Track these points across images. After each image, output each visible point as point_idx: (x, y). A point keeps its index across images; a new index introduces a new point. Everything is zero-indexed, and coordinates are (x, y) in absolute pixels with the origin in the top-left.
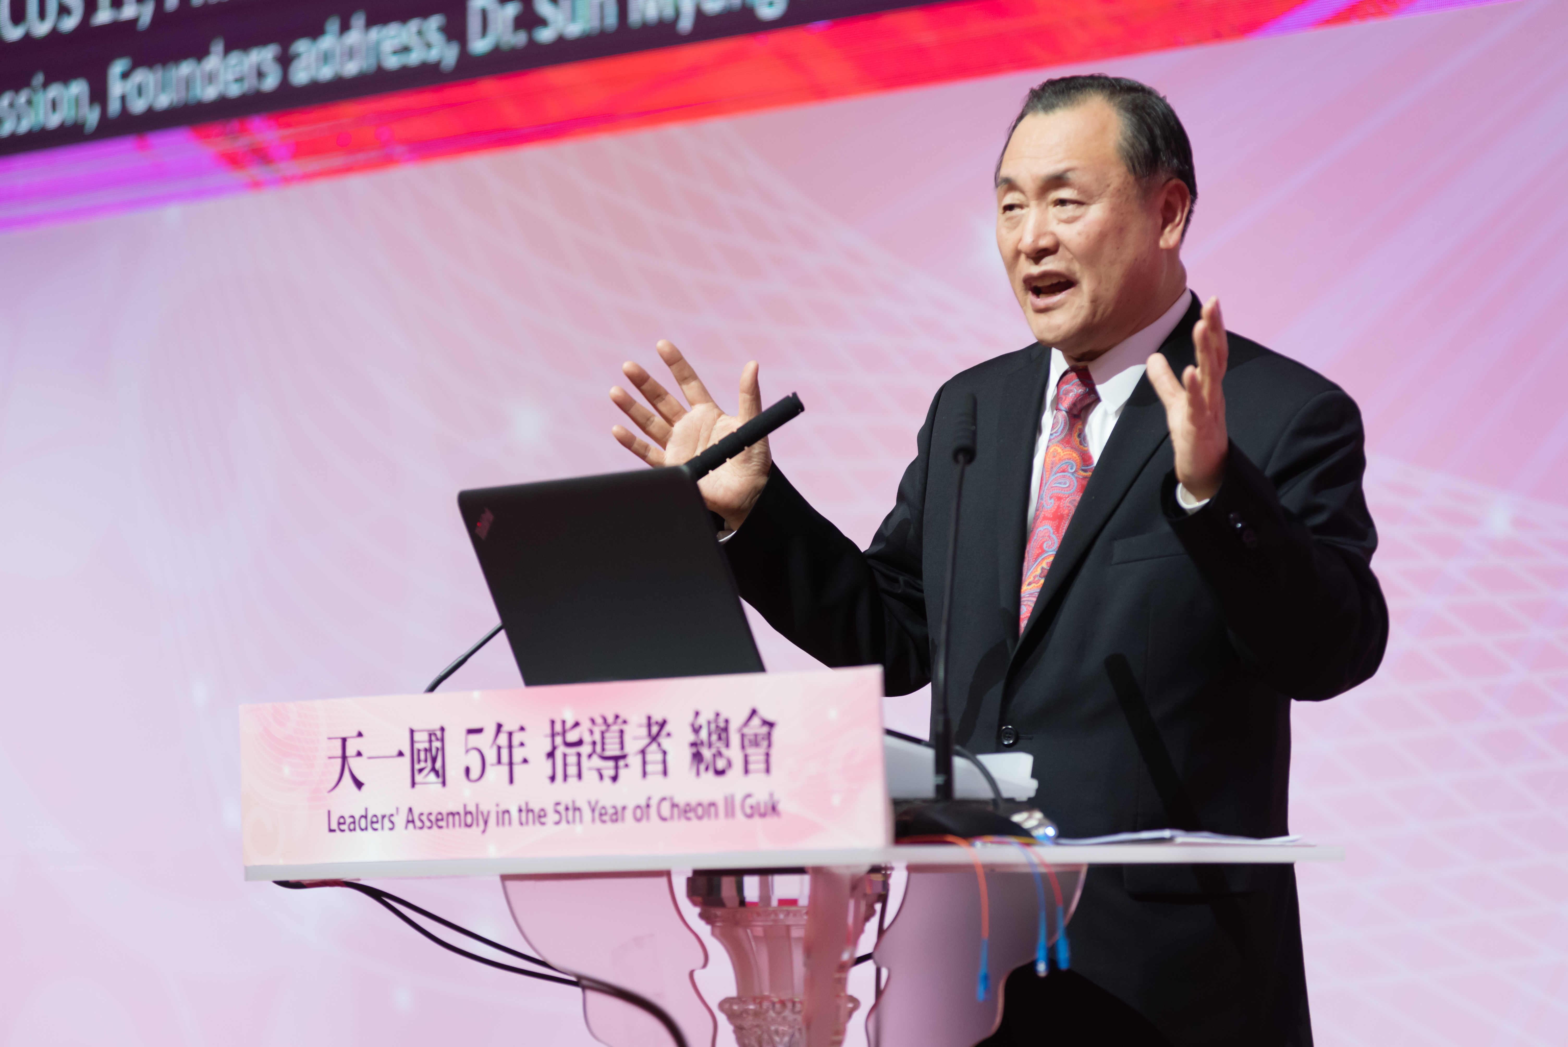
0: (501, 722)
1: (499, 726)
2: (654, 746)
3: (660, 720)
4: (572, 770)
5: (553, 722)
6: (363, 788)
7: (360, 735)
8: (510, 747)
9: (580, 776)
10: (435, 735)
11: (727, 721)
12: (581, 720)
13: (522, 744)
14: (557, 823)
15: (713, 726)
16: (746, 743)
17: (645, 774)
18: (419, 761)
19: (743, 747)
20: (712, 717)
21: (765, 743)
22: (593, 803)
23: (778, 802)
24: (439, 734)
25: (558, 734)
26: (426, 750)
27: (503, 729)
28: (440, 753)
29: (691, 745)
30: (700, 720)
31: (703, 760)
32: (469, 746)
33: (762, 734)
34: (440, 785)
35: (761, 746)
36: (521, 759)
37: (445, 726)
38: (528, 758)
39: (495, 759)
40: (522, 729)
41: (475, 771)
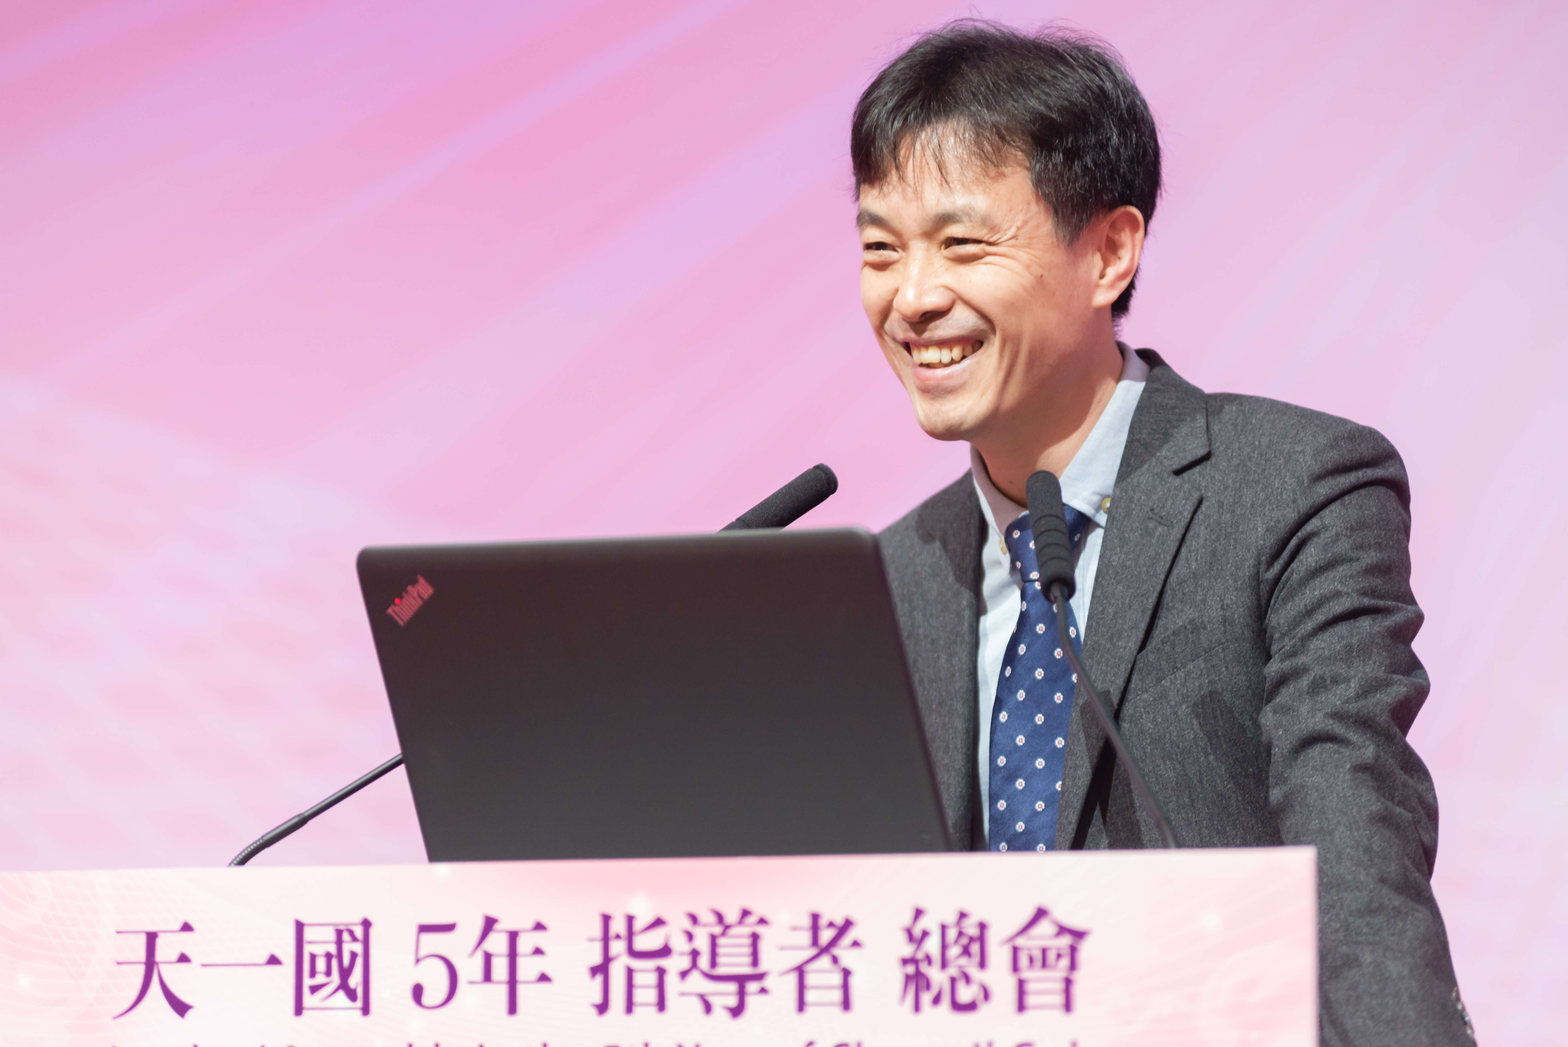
0: (493, 914)
1: (490, 924)
2: (825, 961)
3: (839, 921)
4: (645, 995)
5: (606, 919)
6: (190, 1014)
7: (187, 927)
8: (513, 955)
9: (661, 1005)
10: (351, 933)
11: (982, 926)
12: (664, 916)
13: (538, 951)
15: (952, 934)
16: (1023, 961)
17: (801, 1005)
18: (313, 974)
19: (1015, 968)
20: (951, 918)
21: (1065, 962)
24: (359, 932)
25: (618, 937)
26: (329, 956)
27: (497, 927)
28: (359, 962)
29: (905, 962)
30: (924, 923)
31: (928, 987)
32: (423, 952)
33: (1059, 949)
34: (359, 1013)
35: (1054, 968)
36: (535, 975)
37: (371, 919)
38: (549, 973)
39: (479, 974)
40: (539, 927)
41: (435, 992)
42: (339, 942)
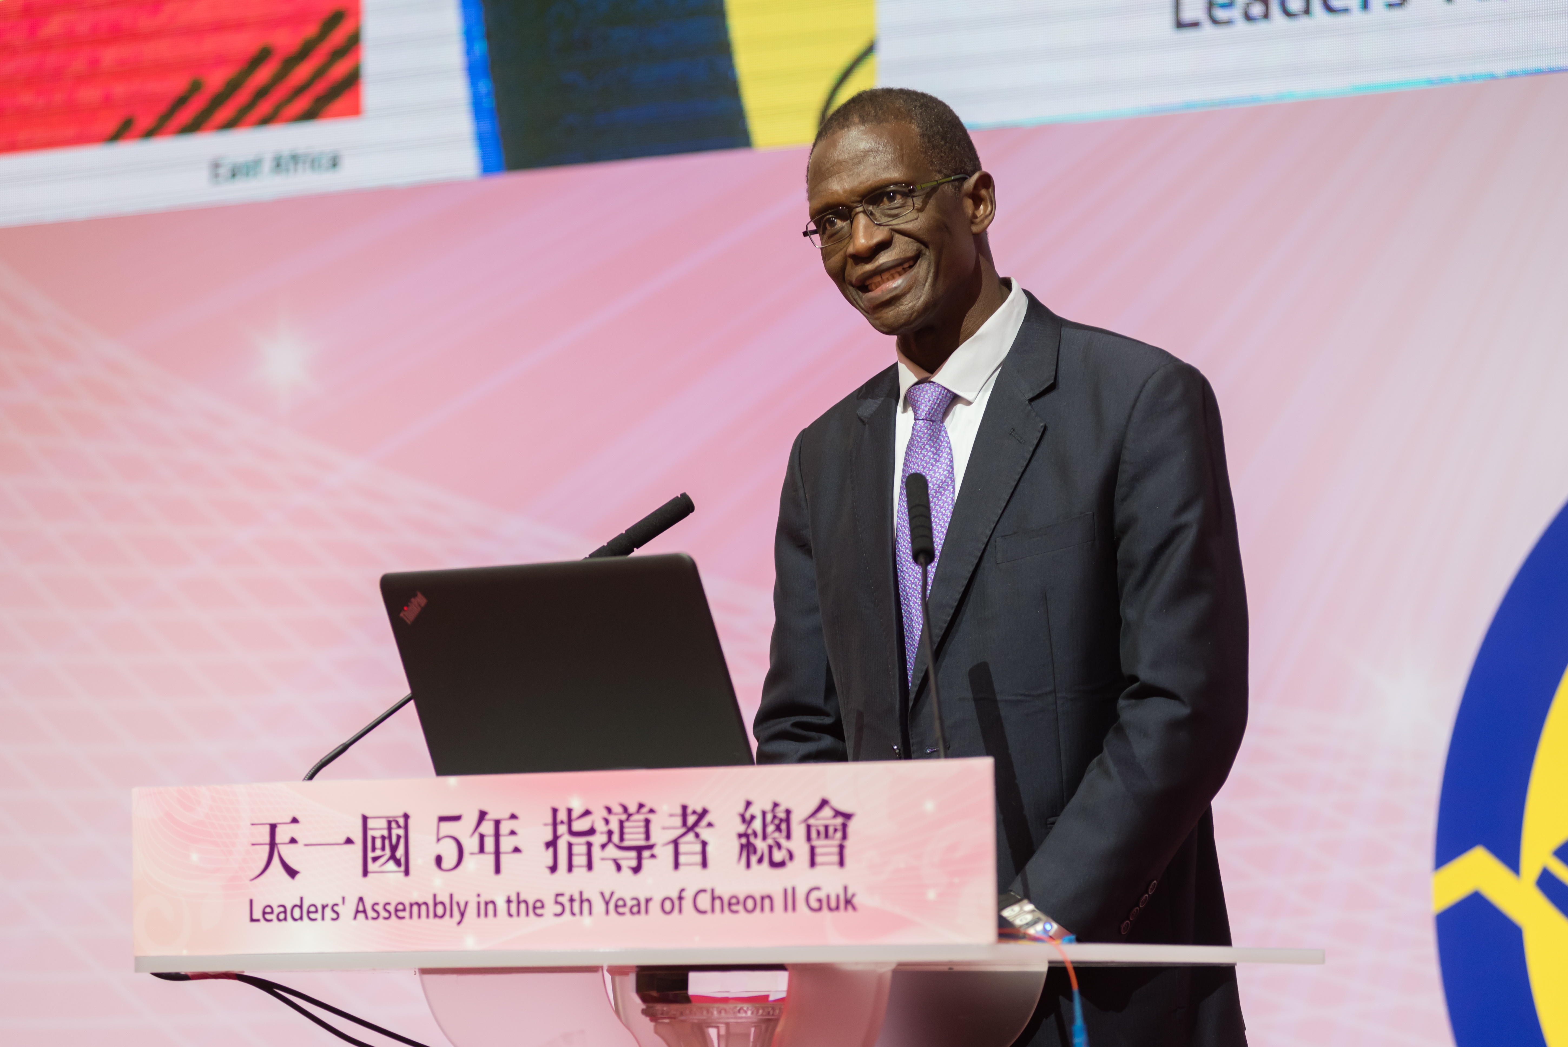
0: (485, 809)
1: (482, 815)
2: (691, 836)
3: (699, 810)
4: (580, 860)
5: (555, 811)
6: (298, 877)
7: (295, 820)
8: (497, 835)
9: (590, 866)
10: (397, 822)
11: (788, 812)
12: (591, 809)
13: (513, 833)
14: (557, 915)
15: (769, 817)
16: (814, 834)
17: (677, 865)
18: (374, 849)
19: (809, 838)
20: (768, 807)
21: (839, 835)
22: (607, 896)
23: (853, 895)
24: (401, 822)
25: (562, 822)
26: (383, 838)
27: (487, 817)
28: (402, 841)
29: (740, 836)
30: (752, 810)
31: (755, 852)
32: (441, 835)
33: (835, 825)
34: (402, 875)
35: (833, 838)
36: (511, 848)
37: (409, 813)
38: (520, 847)
39: (476, 848)
40: (513, 817)
41: (449, 860)
42: (390, 829)
